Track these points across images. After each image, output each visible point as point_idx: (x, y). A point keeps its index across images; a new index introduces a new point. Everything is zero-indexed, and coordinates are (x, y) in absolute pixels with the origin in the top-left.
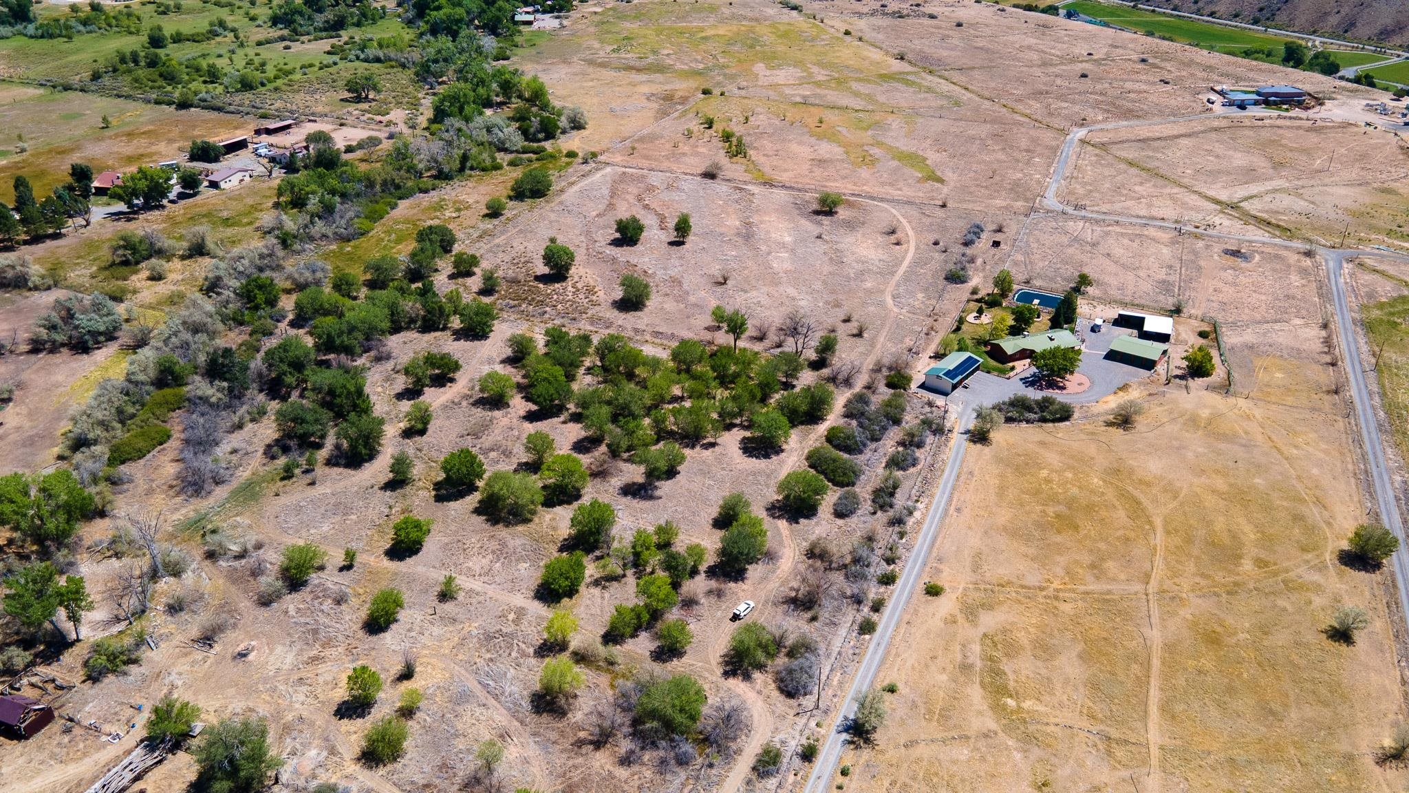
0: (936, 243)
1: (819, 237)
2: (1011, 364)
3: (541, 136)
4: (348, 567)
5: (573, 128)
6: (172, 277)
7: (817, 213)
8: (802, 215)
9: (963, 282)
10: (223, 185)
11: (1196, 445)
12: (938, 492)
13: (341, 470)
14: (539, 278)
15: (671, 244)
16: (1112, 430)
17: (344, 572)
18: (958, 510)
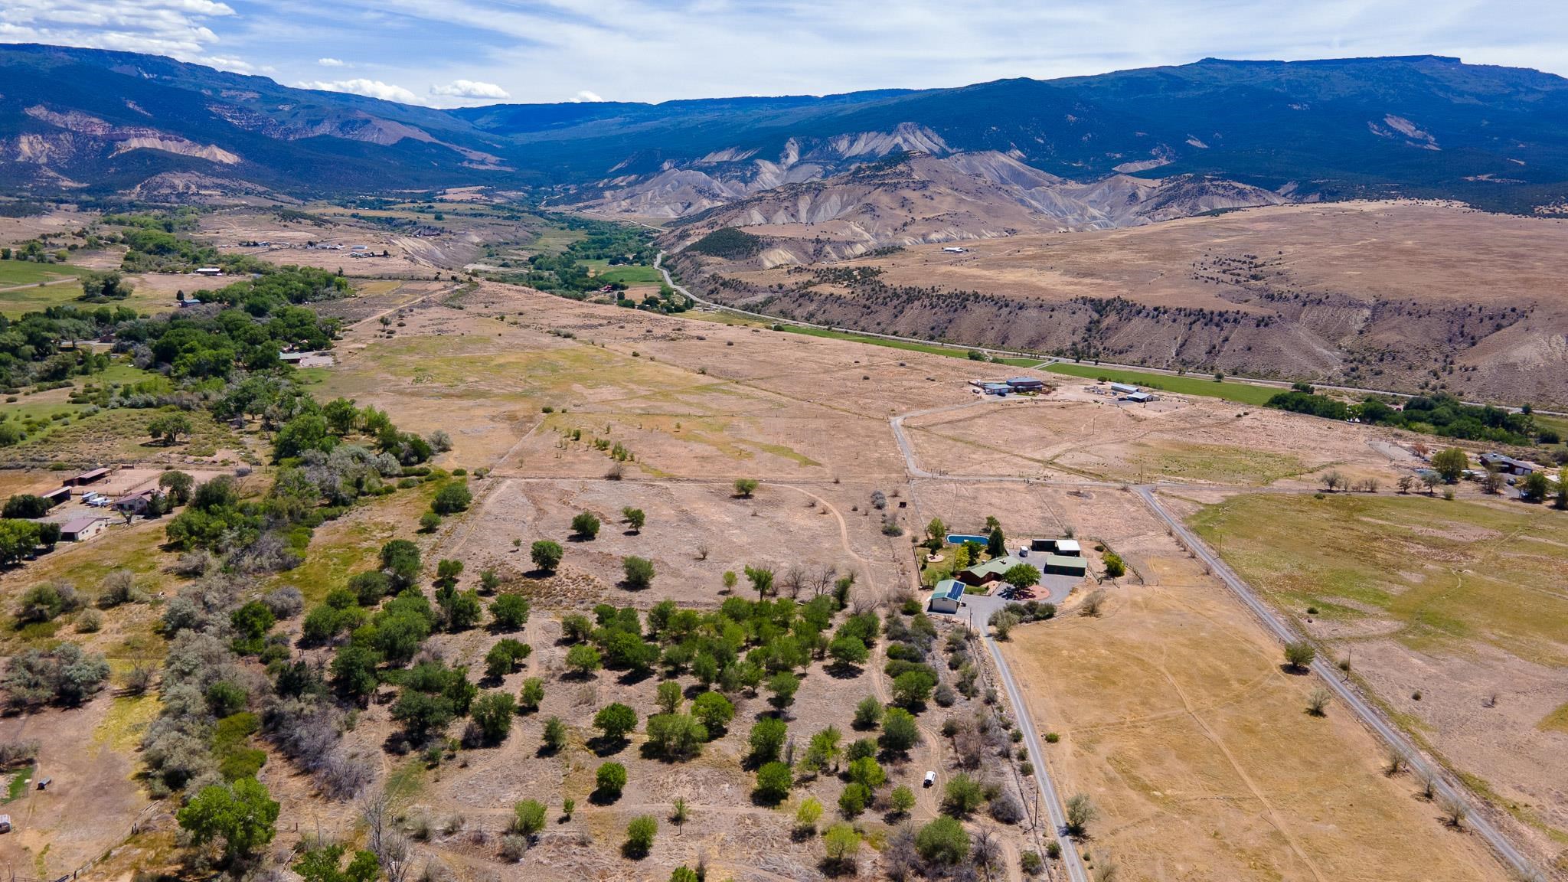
0: (855, 509)
1: (754, 515)
2: (985, 586)
3: (414, 459)
4: (567, 819)
5: (440, 450)
6: (106, 626)
7: (737, 497)
8: (724, 500)
9: (900, 534)
10: (81, 537)
11: (1151, 621)
12: (1002, 676)
13: (482, 751)
14: (529, 575)
15: (628, 534)
16: (1087, 618)
17: (565, 823)
18: (1025, 686)
